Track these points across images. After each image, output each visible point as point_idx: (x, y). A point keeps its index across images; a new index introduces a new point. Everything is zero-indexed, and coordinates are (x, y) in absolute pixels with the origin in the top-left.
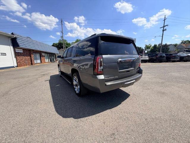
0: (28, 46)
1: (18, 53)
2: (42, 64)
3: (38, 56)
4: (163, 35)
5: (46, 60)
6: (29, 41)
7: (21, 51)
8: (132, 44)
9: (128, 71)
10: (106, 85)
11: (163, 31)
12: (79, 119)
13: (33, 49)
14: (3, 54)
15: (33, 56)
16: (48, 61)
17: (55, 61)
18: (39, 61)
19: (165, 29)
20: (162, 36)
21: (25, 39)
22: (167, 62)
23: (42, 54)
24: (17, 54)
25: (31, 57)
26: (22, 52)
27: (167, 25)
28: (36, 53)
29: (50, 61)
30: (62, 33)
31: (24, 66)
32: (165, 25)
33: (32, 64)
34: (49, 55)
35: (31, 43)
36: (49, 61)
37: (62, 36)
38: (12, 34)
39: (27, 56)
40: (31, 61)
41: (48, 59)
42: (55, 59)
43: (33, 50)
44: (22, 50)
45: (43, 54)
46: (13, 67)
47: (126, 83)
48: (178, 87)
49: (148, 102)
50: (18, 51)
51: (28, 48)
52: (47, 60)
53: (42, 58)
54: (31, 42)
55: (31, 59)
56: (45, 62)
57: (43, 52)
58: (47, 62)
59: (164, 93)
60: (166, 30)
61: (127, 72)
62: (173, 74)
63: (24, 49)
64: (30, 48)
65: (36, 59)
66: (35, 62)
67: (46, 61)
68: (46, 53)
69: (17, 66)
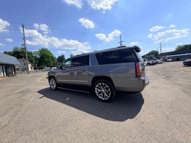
17: (14, 74)
27: (122, 41)
29: (7, 75)
30: (24, 39)
34: (4, 67)
37: (25, 44)
41: (2, 73)
42: (13, 72)
58: (2, 77)
60: (122, 44)
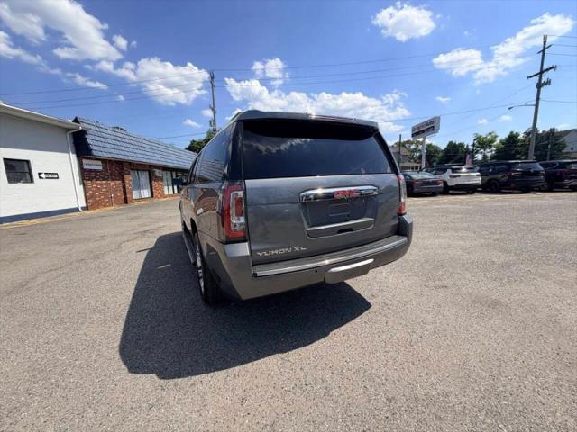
0: (118, 152)
1: (91, 171)
2: (155, 200)
3: (144, 177)
4: (538, 99)
5: (166, 188)
6: (119, 139)
7: (98, 166)
8: (372, 138)
9: (349, 229)
10: (255, 275)
11: (539, 86)
12: (172, 382)
13: (130, 158)
14: (50, 176)
15: (128, 178)
16: (171, 193)
18: (146, 193)
19: (544, 79)
20: (537, 106)
21: (109, 132)
22: (550, 190)
23: (154, 172)
24: (86, 176)
25: (123, 181)
26: (100, 168)
27: (553, 68)
28: (138, 170)
30: (213, 110)
31: (105, 206)
32: (545, 68)
33: (126, 202)
34: (174, 173)
35: (124, 145)
36: (176, 192)
37: (214, 121)
38: (76, 121)
39: (113, 180)
40: (125, 193)
41: (171, 188)
43: (130, 163)
44: (100, 163)
45: (158, 173)
46: (76, 210)
47: (333, 270)
48: (562, 283)
49: (426, 334)
50: (88, 165)
51: (116, 156)
52: (169, 190)
53: (154, 183)
54: (123, 140)
55: (124, 187)
56: (163, 196)
57: (158, 167)
58: (170, 196)
59: (495, 305)
60: (548, 82)
61: (340, 232)
62: (558, 233)
63: (105, 161)
64: (121, 157)
65: (139, 187)
66: (135, 194)
67: (166, 193)
68: (165, 169)
69: (87, 208)
